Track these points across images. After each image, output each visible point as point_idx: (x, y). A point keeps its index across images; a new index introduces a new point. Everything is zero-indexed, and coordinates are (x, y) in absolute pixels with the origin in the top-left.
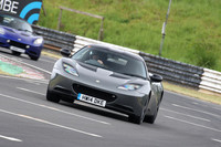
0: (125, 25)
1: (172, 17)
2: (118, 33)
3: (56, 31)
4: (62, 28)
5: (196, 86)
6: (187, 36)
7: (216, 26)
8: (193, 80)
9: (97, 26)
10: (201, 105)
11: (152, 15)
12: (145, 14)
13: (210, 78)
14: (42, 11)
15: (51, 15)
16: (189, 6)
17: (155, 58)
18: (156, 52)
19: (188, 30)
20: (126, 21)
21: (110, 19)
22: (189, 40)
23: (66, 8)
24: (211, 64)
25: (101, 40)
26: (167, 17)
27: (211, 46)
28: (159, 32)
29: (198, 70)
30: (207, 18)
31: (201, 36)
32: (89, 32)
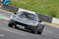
0: (32, 6)
1: (44, 4)
2: (30, 8)
3: (14, 7)
4: (15, 6)
5: (50, 22)
6: (48, 9)
7: (56, 6)
8: (50, 21)
9: (24, 6)
10: (52, 27)
11: (39, 3)
12: (37, 3)
13: (54, 20)
14: (10, 1)
15: (12, 2)
16: (49, 1)
17: (40, 15)
18: (40, 13)
19: (49, 7)
20: (32, 5)
21: (28, 4)
22: (49, 10)
23: (16, 1)
24: (55, 16)
25: (26, 9)
26: (43, 3)
27: (55, 12)
28: (41, 8)
29: (51, 18)
30: (54, 4)
31: (52, 9)
32: (22, 7)
